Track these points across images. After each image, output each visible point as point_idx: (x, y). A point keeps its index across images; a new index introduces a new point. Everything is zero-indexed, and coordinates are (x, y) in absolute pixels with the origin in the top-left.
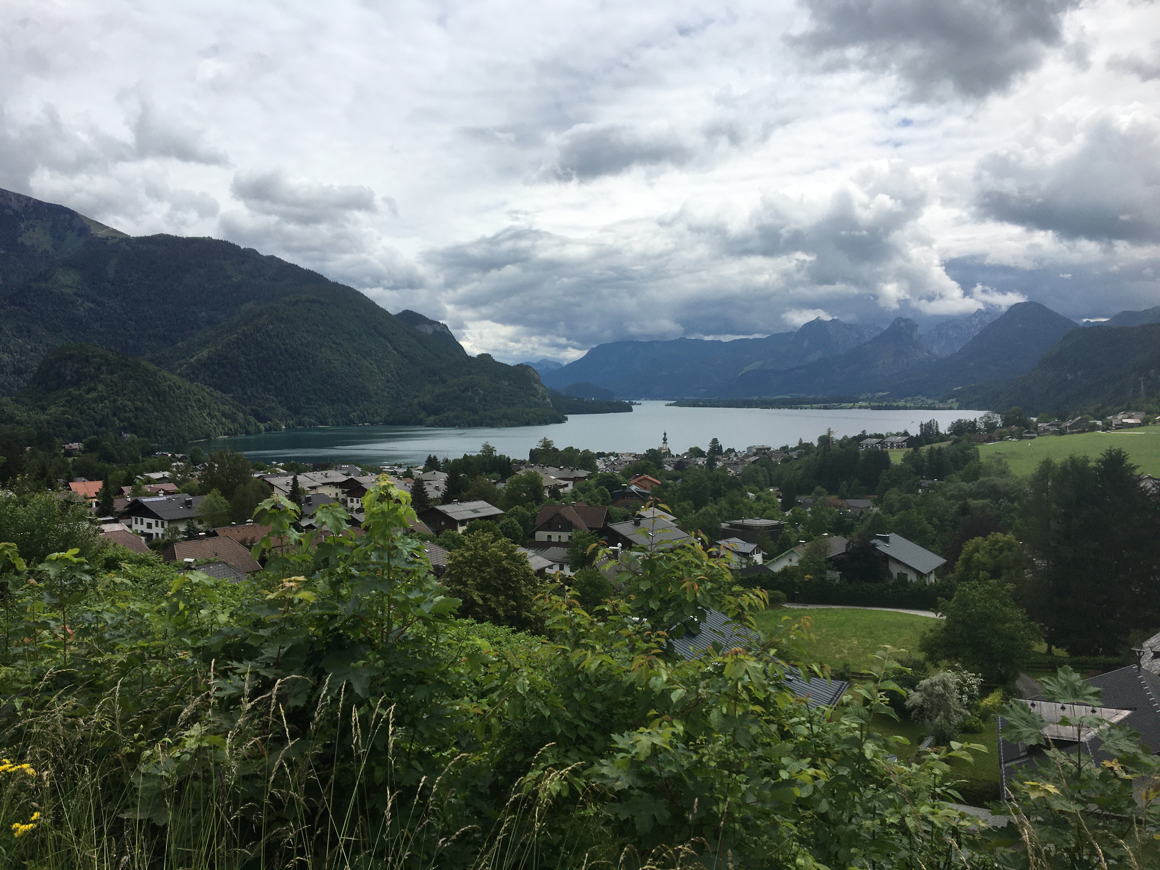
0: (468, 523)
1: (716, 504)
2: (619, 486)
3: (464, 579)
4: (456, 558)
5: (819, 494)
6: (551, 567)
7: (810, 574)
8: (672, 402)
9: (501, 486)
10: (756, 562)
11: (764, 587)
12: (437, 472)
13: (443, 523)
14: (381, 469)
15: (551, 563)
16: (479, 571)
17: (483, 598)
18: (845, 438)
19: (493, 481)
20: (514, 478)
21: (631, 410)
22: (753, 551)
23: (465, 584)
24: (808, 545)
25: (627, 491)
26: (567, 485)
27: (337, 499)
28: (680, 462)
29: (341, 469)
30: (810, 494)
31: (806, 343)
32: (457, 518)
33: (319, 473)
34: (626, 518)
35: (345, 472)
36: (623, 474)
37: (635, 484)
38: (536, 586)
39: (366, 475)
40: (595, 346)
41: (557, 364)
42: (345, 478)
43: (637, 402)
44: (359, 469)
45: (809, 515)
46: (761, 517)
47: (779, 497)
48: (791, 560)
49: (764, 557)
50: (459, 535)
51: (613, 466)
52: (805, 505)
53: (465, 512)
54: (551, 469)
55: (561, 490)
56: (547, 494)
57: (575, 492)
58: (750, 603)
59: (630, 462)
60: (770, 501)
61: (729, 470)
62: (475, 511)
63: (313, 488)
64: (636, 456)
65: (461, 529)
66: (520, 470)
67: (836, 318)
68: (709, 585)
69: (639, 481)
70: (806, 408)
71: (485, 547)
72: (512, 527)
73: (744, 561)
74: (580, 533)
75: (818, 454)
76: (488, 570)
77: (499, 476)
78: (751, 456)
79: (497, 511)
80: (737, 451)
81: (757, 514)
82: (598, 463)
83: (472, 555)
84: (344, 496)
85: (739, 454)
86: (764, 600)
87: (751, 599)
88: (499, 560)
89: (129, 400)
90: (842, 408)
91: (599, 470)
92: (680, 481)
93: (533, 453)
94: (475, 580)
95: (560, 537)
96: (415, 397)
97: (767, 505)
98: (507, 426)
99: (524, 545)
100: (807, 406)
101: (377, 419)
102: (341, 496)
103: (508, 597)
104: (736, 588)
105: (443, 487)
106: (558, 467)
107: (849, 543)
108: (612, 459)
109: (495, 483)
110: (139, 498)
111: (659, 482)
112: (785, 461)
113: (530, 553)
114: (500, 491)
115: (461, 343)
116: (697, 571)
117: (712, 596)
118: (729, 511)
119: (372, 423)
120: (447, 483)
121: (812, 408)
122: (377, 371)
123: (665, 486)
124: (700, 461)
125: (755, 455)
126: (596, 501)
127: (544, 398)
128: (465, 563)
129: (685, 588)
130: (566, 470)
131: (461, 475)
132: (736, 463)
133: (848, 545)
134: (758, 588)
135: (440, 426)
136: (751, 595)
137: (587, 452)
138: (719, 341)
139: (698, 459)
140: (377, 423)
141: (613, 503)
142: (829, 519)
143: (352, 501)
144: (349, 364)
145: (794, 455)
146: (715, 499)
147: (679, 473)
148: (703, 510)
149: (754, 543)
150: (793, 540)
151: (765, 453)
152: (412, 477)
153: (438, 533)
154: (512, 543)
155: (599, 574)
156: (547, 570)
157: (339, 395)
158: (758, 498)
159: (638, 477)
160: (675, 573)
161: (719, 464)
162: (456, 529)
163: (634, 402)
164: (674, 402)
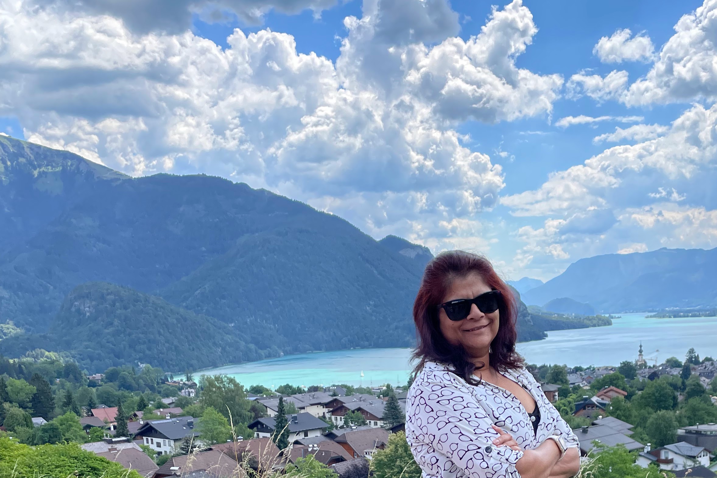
8: (652, 314)
21: (609, 324)
25: (589, 402)
27: (324, 418)
28: (655, 373)
29: (329, 390)
37: (598, 396)
39: (350, 395)
42: (330, 399)
43: (617, 315)
44: (345, 390)
61: (703, 379)
63: (303, 408)
64: (612, 369)
69: (605, 393)
80: (713, 360)
82: (570, 378)
89: (143, 333)
102: (327, 415)
110: (149, 422)
111: (626, 393)
118: (689, 418)
124: (676, 371)
139: (674, 369)
140: (367, 347)
143: (336, 419)
147: (651, 383)
149: (703, 447)
159: (602, 389)
161: (693, 373)
163: (613, 315)
164: (655, 313)
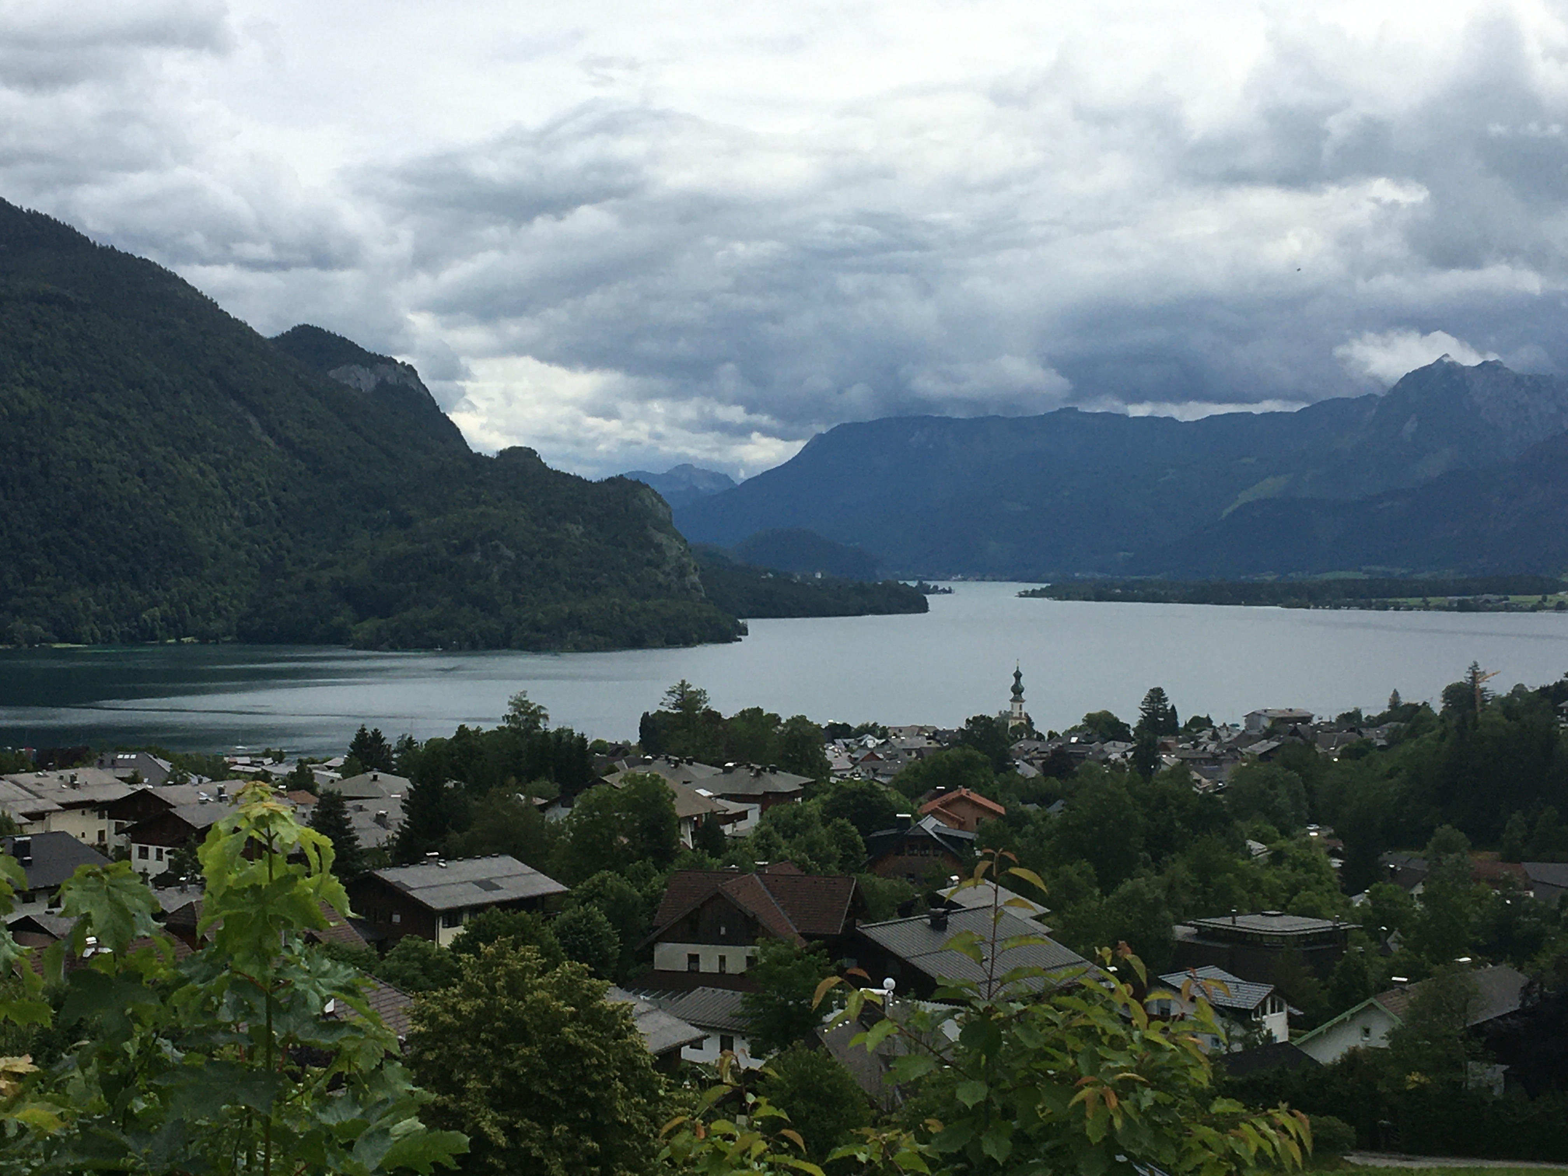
0: (466, 919)
1: (1159, 871)
2: (890, 820)
3: (458, 1075)
4: (433, 1018)
5: (1447, 847)
6: (696, 1044)
7: (1422, 1071)
8: (1038, 587)
9: (559, 815)
10: (1270, 1037)
11: (1296, 1104)
12: (381, 775)
13: (396, 918)
14: (227, 766)
15: (697, 1033)
16: (499, 1053)
17: (510, 1131)
18: (1519, 690)
19: (540, 801)
20: (594, 793)
21: (923, 608)
22: (1263, 1004)
23: (460, 1091)
24: (1415, 991)
25: (910, 832)
26: (743, 816)
27: (102, 849)
28: (1058, 753)
29: (114, 764)
30: (1423, 847)
31: (1410, 427)
32: (437, 902)
33: (53, 776)
34: (906, 910)
35: (128, 773)
36: (898, 784)
37: (934, 813)
38: (655, 1099)
39: (184, 781)
40: (823, 429)
41: (719, 478)
42: (124, 791)
43: (941, 585)
44: (166, 765)
45: (1419, 906)
46: (1285, 910)
47: (1333, 853)
48: (1367, 1032)
49: (1292, 1021)
50: (441, 951)
51: (874, 764)
52: (1407, 879)
53: (460, 889)
54: (702, 771)
55: (728, 829)
56: (688, 840)
57: (765, 836)
58: (1260, 1150)
59: (920, 752)
60: (1310, 866)
61: (1196, 776)
62: (487, 885)
63: (37, 816)
64: (935, 735)
65: (446, 937)
66: (612, 770)
67: (1492, 357)
68: (1148, 1097)
69: (946, 805)
70: (1410, 609)
71: (515, 989)
72: (590, 932)
73: (1238, 1031)
74: (780, 949)
75: (1443, 736)
76: (526, 1051)
77: (554, 789)
78: (1257, 739)
79: (546, 885)
80: (1217, 724)
81: (1274, 902)
82: (829, 755)
83: (479, 1011)
84: (121, 840)
85: (1223, 734)
86: (1300, 1143)
87: (1264, 1136)
88: (555, 1023)
90: (1508, 608)
91: (832, 773)
92: (1058, 805)
93: (648, 724)
94: (486, 1078)
95: (722, 959)
96: (326, 565)
97: (1301, 874)
98: (578, 648)
99: (624, 983)
100: (1412, 601)
101: (217, 626)
102: (114, 841)
103: (578, 1128)
104: (1221, 1106)
105: (398, 816)
106: (720, 764)
107: (1531, 984)
108: (871, 742)
109: (543, 808)
111: (1001, 810)
112: (1352, 753)
113: (640, 1003)
114: (557, 830)
115: (453, 417)
116: (1111, 1055)
117: (1154, 1125)
118: (1195, 891)
119: (204, 638)
120: (411, 805)
121: (1427, 607)
122: (219, 492)
123: (1016, 821)
124: (1116, 752)
125: (1269, 734)
126: (824, 861)
127: (682, 571)
128: (460, 1032)
129: (1083, 1102)
130: (743, 771)
131: (450, 784)
132: (1215, 759)
133: (1526, 991)
134: (1283, 1106)
135: (393, 648)
136: (1264, 1127)
137: (799, 721)
138: (1171, 420)
139: (1108, 746)
140: (216, 638)
141: (872, 866)
142: (1473, 919)
143: (144, 853)
144: (141, 474)
145: (1378, 737)
146: (1156, 858)
147: (1056, 783)
148: (1127, 886)
149: (1266, 982)
150: (1373, 976)
151: (1295, 732)
152: (311, 788)
153: (382, 946)
154: (591, 975)
155: (833, 1066)
156: (687, 1053)
157: (113, 558)
158: (1277, 857)
159: (941, 793)
160: (1053, 1059)
161: (1168, 760)
162: (433, 935)
163: (932, 584)
164: (1044, 586)
